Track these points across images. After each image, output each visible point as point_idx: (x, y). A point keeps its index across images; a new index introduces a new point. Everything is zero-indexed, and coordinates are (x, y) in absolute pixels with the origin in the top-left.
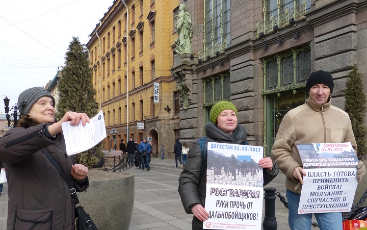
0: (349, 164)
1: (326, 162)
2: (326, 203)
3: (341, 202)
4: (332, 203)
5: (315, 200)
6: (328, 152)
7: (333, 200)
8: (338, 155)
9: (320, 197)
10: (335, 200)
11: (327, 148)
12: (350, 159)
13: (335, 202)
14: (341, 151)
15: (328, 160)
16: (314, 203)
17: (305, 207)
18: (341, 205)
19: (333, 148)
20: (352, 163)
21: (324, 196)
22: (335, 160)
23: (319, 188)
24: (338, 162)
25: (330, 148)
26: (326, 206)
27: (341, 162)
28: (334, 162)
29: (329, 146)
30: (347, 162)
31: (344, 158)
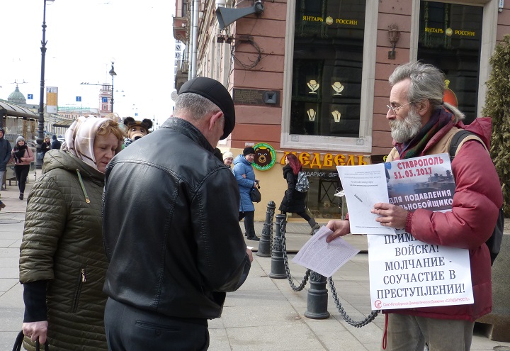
0: (441, 203)
1: (401, 204)
2: (418, 284)
3: (447, 281)
4: (431, 283)
5: (397, 279)
6: (405, 180)
7: (430, 277)
8: (423, 184)
9: (404, 271)
10: (434, 276)
11: (403, 172)
12: (444, 193)
13: (435, 283)
14: (429, 176)
15: (403, 199)
16: (396, 286)
17: (382, 294)
18: (450, 289)
19: (414, 170)
20: (446, 201)
21: (410, 271)
22: (417, 197)
23: (399, 252)
24: (421, 201)
25: (408, 169)
26: (420, 291)
27: (426, 201)
28: (414, 202)
29: (407, 166)
30: (438, 199)
31: (432, 190)
